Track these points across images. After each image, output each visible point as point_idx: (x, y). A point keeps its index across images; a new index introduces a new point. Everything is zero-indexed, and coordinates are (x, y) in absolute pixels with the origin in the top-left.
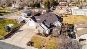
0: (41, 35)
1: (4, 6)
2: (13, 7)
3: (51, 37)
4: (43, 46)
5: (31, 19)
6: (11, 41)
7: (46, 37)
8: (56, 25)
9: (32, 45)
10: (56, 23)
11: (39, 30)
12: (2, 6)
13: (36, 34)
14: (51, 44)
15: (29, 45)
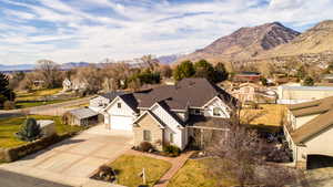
0: (154, 151)
1: (34, 88)
2: (65, 89)
3: (191, 157)
4: (157, 182)
5: (121, 101)
6: (35, 166)
7: (175, 156)
8: (211, 114)
9: (114, 179)
10: (211, 108)
11: (145, 131)
12: (27, 88)
13: (134, 148)
14: (188, 175)
15: (102, 179)
